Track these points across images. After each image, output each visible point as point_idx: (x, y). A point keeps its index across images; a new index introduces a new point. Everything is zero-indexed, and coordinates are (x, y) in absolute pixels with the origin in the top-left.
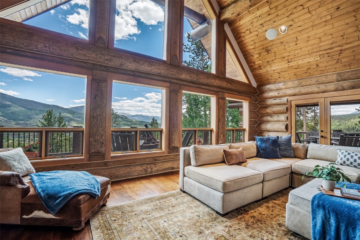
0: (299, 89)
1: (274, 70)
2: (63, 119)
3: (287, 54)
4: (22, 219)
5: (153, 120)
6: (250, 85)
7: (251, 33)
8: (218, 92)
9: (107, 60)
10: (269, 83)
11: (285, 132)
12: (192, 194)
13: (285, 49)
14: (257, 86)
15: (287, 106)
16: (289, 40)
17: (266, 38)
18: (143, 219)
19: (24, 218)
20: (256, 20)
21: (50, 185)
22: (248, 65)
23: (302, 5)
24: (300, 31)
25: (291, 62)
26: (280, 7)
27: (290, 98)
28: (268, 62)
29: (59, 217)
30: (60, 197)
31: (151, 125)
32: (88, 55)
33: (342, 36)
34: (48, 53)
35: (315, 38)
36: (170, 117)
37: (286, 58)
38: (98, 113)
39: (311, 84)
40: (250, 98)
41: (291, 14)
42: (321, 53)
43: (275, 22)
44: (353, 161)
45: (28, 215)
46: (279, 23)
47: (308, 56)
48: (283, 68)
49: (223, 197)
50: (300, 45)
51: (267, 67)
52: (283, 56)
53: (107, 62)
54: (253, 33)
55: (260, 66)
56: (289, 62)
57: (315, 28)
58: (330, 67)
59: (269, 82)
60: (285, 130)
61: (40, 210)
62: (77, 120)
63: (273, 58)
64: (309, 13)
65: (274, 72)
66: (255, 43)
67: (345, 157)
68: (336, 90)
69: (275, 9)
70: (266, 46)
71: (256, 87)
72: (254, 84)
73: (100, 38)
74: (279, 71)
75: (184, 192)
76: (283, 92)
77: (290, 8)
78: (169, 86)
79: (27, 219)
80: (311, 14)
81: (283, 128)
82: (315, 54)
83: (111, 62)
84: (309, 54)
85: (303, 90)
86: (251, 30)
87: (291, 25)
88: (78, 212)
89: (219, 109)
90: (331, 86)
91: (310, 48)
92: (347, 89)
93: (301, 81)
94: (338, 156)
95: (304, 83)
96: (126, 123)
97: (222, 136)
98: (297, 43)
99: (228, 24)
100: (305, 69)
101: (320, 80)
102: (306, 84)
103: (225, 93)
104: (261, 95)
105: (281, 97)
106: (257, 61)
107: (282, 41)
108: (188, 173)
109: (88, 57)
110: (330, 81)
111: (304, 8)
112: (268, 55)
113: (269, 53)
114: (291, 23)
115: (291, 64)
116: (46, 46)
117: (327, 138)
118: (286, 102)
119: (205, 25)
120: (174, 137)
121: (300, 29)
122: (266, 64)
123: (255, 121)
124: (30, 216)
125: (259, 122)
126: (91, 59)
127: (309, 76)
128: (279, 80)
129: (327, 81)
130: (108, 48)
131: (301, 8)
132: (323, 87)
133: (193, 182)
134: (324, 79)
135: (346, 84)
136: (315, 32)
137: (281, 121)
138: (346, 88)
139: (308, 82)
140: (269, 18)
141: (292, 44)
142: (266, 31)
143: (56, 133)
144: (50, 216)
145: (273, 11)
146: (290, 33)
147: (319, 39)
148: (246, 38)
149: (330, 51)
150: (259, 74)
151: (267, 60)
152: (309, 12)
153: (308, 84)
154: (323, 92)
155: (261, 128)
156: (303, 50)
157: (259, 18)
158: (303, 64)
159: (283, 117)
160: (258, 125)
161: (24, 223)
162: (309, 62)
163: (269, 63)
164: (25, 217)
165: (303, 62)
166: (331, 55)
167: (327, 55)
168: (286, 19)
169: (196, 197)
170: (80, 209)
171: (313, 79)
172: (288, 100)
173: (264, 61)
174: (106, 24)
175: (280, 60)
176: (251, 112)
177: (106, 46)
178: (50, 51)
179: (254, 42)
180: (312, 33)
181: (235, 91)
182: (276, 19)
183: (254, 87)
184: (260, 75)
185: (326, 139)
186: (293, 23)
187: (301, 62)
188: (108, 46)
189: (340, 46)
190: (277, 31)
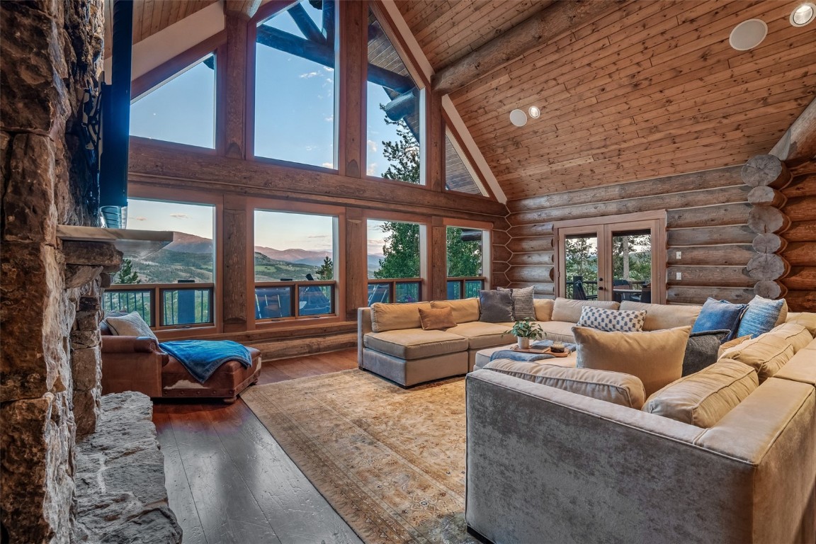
0: (569, 209)
1: (530, 176)
2: (130, 265)
3: (546, 151)
4: (164, 391)
5: (326, 262)
6: (492, 200)
7: (486, 113)
8: (430, 216)
9: (245, 178)
10: (527, 197)
11: (550, 282)
12: (373, 371)
13: (542, 143)
14: (508, 202)
15: (551, 238)
16: (545, 129)
17: (511, 124)
18: (306, 393)
19: (166, 390)
20: (491, 94)
21: (191, 352)
22: (489, 165)
23: (555, 79)
24: (559, 117)
25: (553, 163)
26: (525, 78)
27: (558, 224)
28: (519, 161)
29: (208, 386)
30: (209, 363)
31: (321, 273)
32: (217, 173)
33: (616, 129)
34: (160, 175)
35: (581, 129)
36: (346, 263)
37: (546, 157)
38: (235, 259)
39: (587, 200)
40: (493, 223)
41: (542, 90)
42: (595, 152)
43: (520, 99)
44: (623, 325)
45: (171, 386)
46: (526, 101)
47: (576, 156)
48: (544, 173)
49: (406, 365)
50: (563, 138)
51: (519, 170)
52: (541, 153)
53: (244, 181)
54: (490, 114)
55: (507, 168)
56: (550, 164)
57: (578, 114)
58: (610, 175)
59: (526, 195)
60: (550, 279)
61: (185, 379)
62: (148, 265)
63: (527, 156)
64: (565, 92)
65: (530, 179)
66: (495, 130)
67: (615, 319)
68: (619, 213)
69: (518, 79)
70: (512, 136)
71: (505, 203)
72: (502, 198)
73: (234, 144)
74: (539, 177)
75: (365, 370)
76: (546, 214)
77: (539, 80)
78: (344, 211)
79: (170, 390)
80: (570, 93)
81: (546, 274)
82: (586, 153)
83: (250, 180)
84: (578, 153)
85: (576, 211)
86: (486, 109)
87: (544, 107)
88: (229, 379)
89: (432, 245)
90: (613, 207)
91: (577, 143)
92: (633, 212)
93: (572, 195)
94: (583, 310)
95: (576, 199)
96: (266, 270)
97: (438, 291)
98: (557, 134)
99: (449, 95)
100: (576, 175)
101: (598, 195)
102: (579, 201)
103: (444, 219)
104: (513, 217)
105: (544, 221)
106: (503, 159)
107: (535, 129)
108: (367, 342)
109: (217, 175)
110: (612, 197)
111: (558, 84)
112: (518, 150)
113: (519, 148)
114: (545, 104)
115: (555, 167)
116: (157, 166)
117: (607, 291)
118: (551, 231)
119: (409, 96)
120: (354, 294)
121: (558, 113)
122: (516, 165)
123: (503, 264)
124: (174, 387)
125: (511, 266)
126: (222, 178)
127: (583, 187)
128: (541, 191)
129: (607, 198)
130: (245, 159)
131: (554, 83)
132: (602, 207)
133: (374, 353)
134: (603, 194)
135: (631, 204)
136: (580, 119)
137: (544, 264)
138: (630, 209)
139: (582, 197)
140: (510, 93)
141: (551, 135)
142: (510, 112)
143: (117, 294)
144: (197, 386)
145: (515, 83)
146: (545, 118)
147: (587, 131)
148: (480, 121)
149: (603, 150)
150: (508, 180)
151: (518, 159)
152: (567, 90)
153: (583, 200)
154: (603, 215)
155: (513, 276)
156: (569, 145)
157: (497, 92)
158: (572, 168)
159: (546, 258)
160: (509, 271)
161: (166, 396)
162: (580, 165)
163: (522, 163)
164: (167, 388)
165: (571, 165)
166: (607, 156)
167: (602, 156)
168: (536, 97)
169: (378, 373)
170: (232, 376)
171: (589, 193)
172: (555, 227)
173: (512, 159)
174: (241, 121)
175: (537, 160)
176: (493, 246)
177: (243, 156)
178: (162, 171)
179: (494, 128)
180: (575, 122)
181: (462, 213)
182: (522, 95)
183: (502, 204)
184: (509, 182)
185: (606, 293)
186: (547, 103)
187: (568, 165)
188: (245, 156)
189: (616, 144)
190: (527, 113)
